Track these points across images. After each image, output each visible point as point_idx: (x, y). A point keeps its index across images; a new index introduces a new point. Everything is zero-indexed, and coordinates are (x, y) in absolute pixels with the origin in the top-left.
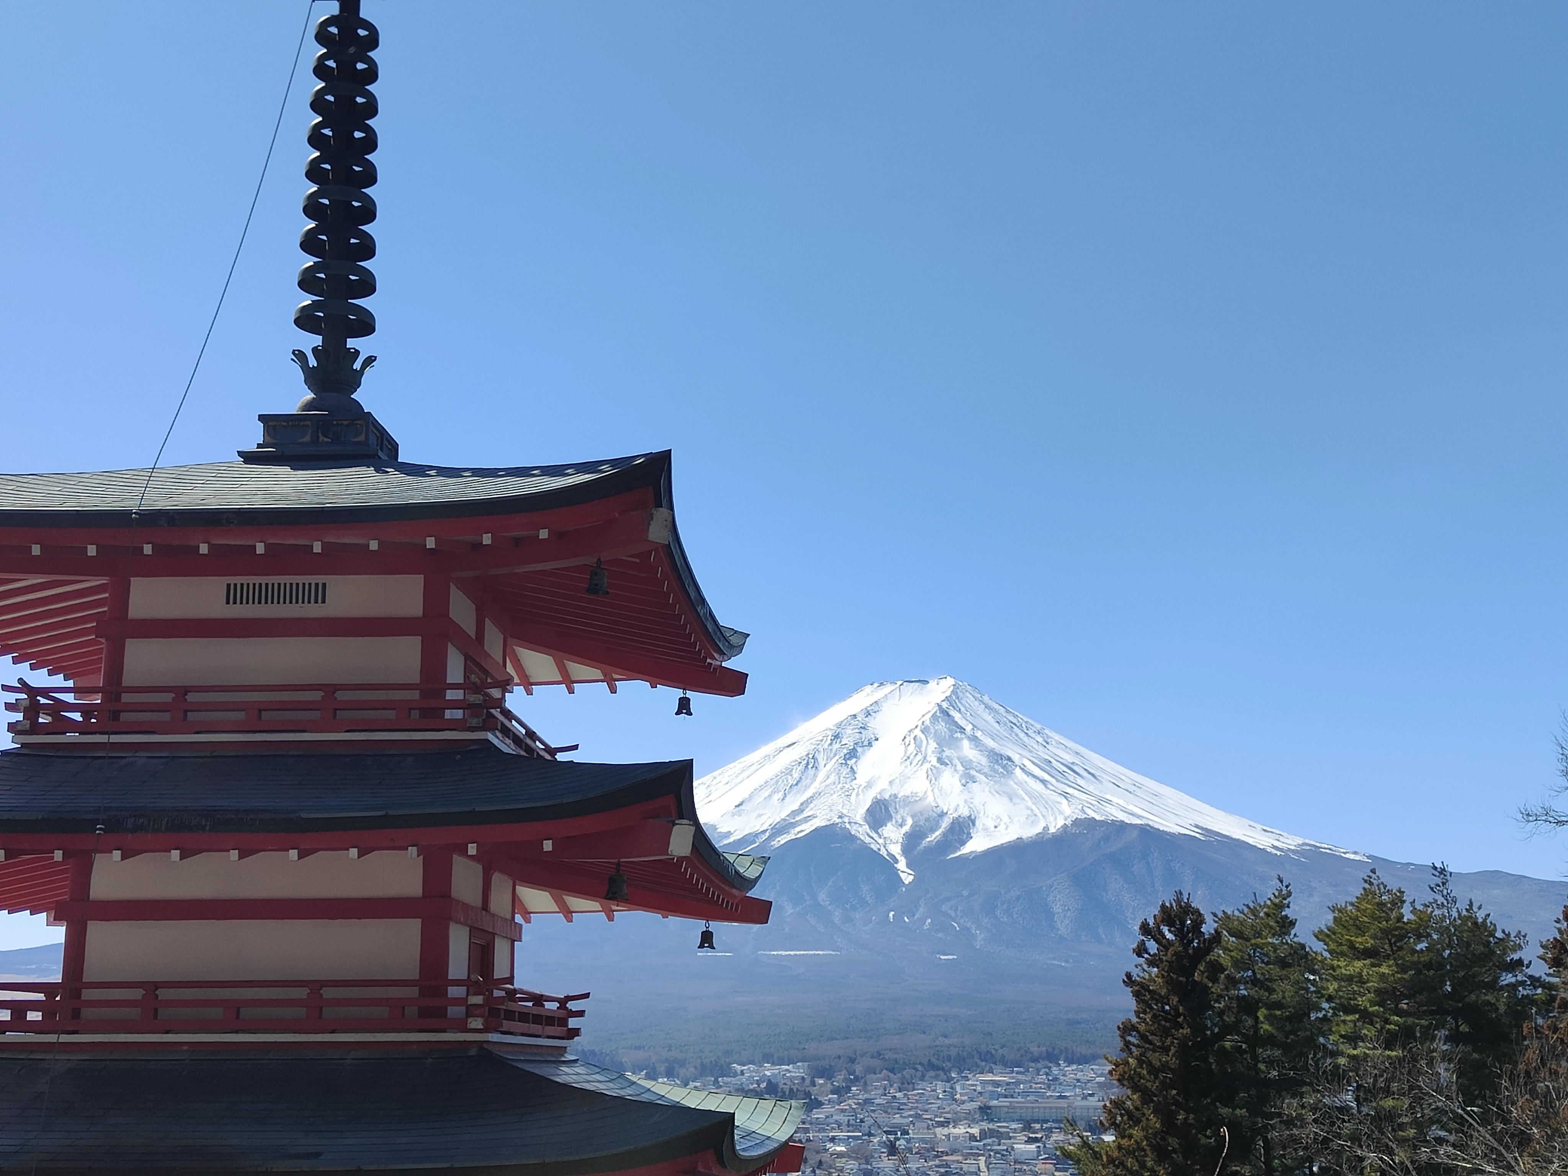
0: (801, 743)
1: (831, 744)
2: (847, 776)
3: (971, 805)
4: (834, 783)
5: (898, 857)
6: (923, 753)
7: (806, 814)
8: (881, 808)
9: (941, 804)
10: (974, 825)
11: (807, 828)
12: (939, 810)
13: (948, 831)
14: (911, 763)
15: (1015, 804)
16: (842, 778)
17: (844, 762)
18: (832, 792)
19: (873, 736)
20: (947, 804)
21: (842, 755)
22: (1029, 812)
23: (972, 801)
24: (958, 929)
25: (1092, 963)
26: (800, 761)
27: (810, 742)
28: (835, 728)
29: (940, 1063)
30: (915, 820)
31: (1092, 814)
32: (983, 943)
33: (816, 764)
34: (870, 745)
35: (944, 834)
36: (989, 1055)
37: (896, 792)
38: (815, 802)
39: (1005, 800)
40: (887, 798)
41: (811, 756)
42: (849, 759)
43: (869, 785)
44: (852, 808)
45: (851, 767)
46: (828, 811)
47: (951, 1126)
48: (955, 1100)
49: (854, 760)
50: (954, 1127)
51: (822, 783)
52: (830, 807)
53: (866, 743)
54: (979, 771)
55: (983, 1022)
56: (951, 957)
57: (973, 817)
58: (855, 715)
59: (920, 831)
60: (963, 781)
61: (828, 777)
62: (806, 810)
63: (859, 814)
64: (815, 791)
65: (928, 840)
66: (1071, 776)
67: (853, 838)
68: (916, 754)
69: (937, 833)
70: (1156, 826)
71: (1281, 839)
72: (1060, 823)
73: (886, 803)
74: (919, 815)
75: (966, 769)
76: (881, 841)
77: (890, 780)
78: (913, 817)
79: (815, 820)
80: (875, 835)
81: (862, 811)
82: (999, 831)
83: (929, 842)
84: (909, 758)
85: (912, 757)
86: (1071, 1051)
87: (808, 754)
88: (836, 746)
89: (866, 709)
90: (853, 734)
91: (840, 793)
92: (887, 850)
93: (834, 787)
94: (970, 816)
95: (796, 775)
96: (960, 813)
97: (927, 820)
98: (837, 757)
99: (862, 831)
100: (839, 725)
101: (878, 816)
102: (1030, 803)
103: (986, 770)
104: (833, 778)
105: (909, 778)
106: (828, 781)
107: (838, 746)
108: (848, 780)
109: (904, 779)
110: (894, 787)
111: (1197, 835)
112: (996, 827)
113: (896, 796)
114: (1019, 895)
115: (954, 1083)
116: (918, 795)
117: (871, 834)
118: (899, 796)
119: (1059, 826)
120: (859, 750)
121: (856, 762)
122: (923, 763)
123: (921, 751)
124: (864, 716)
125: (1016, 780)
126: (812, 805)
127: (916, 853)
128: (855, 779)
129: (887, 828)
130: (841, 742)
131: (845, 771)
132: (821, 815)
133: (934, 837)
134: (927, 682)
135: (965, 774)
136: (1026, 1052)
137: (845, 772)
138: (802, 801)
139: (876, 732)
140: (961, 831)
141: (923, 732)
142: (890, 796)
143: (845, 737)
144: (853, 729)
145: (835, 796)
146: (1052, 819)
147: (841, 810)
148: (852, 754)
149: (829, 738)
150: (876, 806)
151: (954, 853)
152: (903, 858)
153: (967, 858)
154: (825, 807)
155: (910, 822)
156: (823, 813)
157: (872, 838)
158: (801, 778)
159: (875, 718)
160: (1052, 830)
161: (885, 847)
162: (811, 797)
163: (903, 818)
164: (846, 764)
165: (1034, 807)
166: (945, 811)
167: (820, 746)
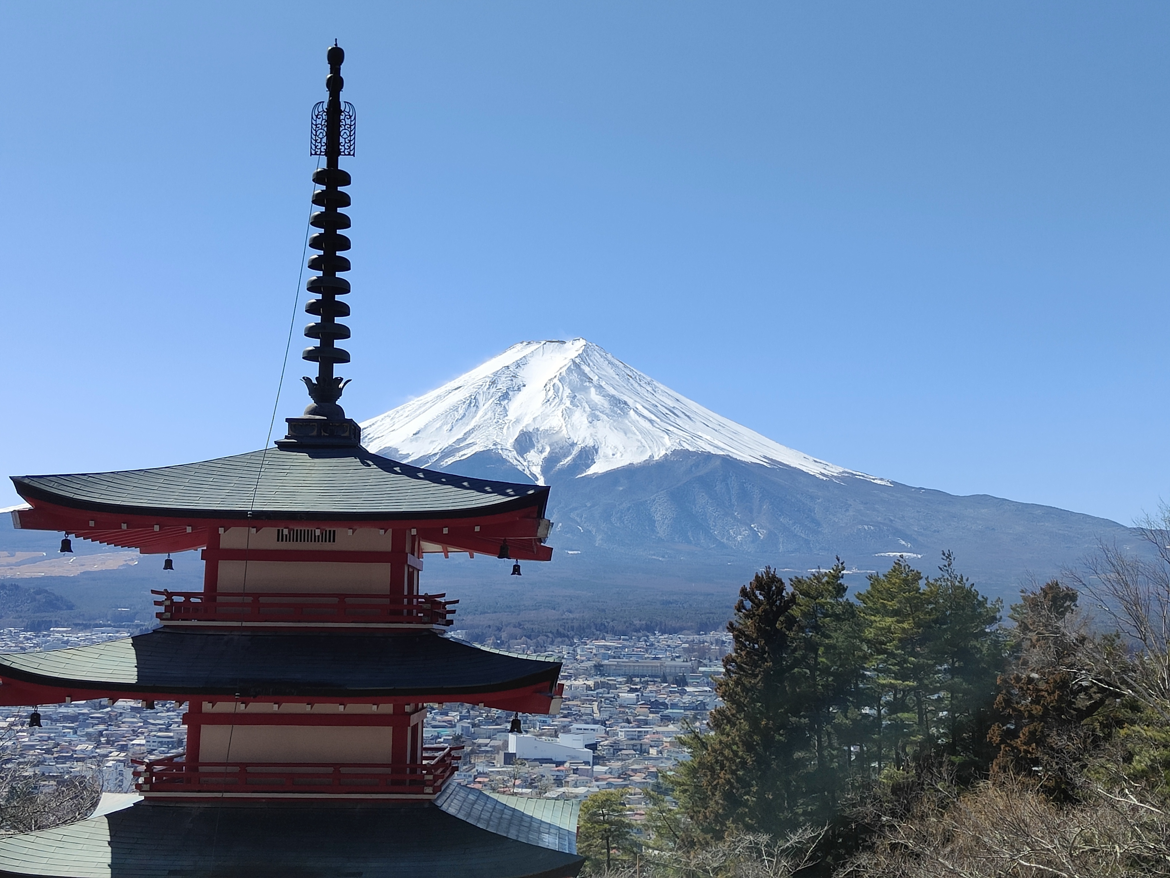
0: (466, 387)
1: (489, 388)
2: (501, 413)
3: (595, 438)
4: (491, 419)
5: (538, 476)
6: (560, 397)
7: (468, 441)
8: (526, 438)
9: (572, 437)
10: (597, 453)
11: (469, 452)
12: (570, 441)
13: (577, 457)
14: (550, 404)
15: (628, 438)
16: (496, 415)
17: (498, 402)
18: (489, 425)
19: (521, 383)
20: (577, 437)
21: (497, 397)
22: (639, 444)
23: (596, 434)
24: (582, 531)
25: (682, 558)
26: (464, 400)
27: (473, 386)
28: (492, 376)
29: (566, 632)
30: (552, 448)
31: (687, 447)
32: (600, 542)
33: (477, 404)
34: (519, 389)
35: (574, 460)
36: (603, 627)
37: (538, 426)
38: (475, 433)
39: (622, 434)
40: (531, 431)
41: (473, 397)
42: (504, 399)
43: (518, 421)
44: (504, 438)
45: (504, 407)
46: (485, 440)
47: (572, 679)
48: (577, 660)
49: (506, 401)
50: (575, 680)
51: (481, 418)
52: (487, 437)
53: (516, 388)
54: (602, 412)
55: (599, 602)
56: (576, 552)
57: (596, 447)
58: (508, 367)
59: (555, 456)
60: (590, 419)
61: (486, 414)
62: (469, 439)
63: (509, 443)
64: (475, 424)
65: (561, 463)
66: (672, 417)
67: (504, 461)
68: (555, 398)
69: (569, 459)
70: (735, 456)
71: (827, 468)
72: (663, 453)
73: (530, 435)
74: (555, 444)
75: (592, 410)
76: (525, 464)
77: (534, 417)
78: (550, 445)
79: (475, 446)
80: (521, 459)
81: (512, 440)
82: (616, 458)
83: (562, 465)
84: (549, 400)
85: (551, 400)
86: (664, 624)
87: (471, 396)
88: (493, 390)
89: (517, 361)
90: (506, 381)
91: (494, 426)
92: (530, 471)
93: (490, 421)
94: (594, 446)
95: (461, 411)
96: (586, 444)
97: (561, 448)
98: (493, 399)
99: (511, 456)
100: (495, 374)
101: (523, 445)
102: (640, 437)
103: (607, 412)
104: (490, 415)
105: (549, 416)
106: (486, 417)
107: (494, 390)
108: (501, 417)
109: (545, 416)
110: (536, 422)
111: (765, 464)
112: (613, 455)
113: (538, 429)
114: (630, 507)
115: (576, 647)
116: (555, 429)
117: (518, 458)
118: (541, 430)
119: (661, 455)
120: (510, 393)
121: (508, 402)
122: (559, 405)
123: (558, 396)
124: (515, 368)
125: (630, 420)
126: (473, 435)
127: (552, 473)
128: (507, 415)
129: (530, 454)
130: (496, 387)
131: (499, 409)
132: (479, 443)
133: (566, 461)
134: (564, 342)
135: (591, 414)
136: (630, 624)
137: (499, 411)
138: (466, 431)
139: (524, 380)
140: (587, 457)
141: (560, 381)
142: (534, 429)
143: (500, 383)
144: (506, 378)
145: (491, 428)
146: (656, 450)
147: (495, 439)
148: (506, 396)
149: (488, 383)
150: (522, 437)
151: (581, 474)
152: (542, 477)
153: (591, 478)
154: (483, 437)
155: (548, 449)
156: (481, 441)
157: (519, 461)
158: (465, 414)
159: (523, 369)
160: (656, 458)
161: (528, 468)
162: (473, 429)
163: (542, 446)
164: (500, 404)
165: (643, 441)
166: (575, 442)
167: (480, 390)
